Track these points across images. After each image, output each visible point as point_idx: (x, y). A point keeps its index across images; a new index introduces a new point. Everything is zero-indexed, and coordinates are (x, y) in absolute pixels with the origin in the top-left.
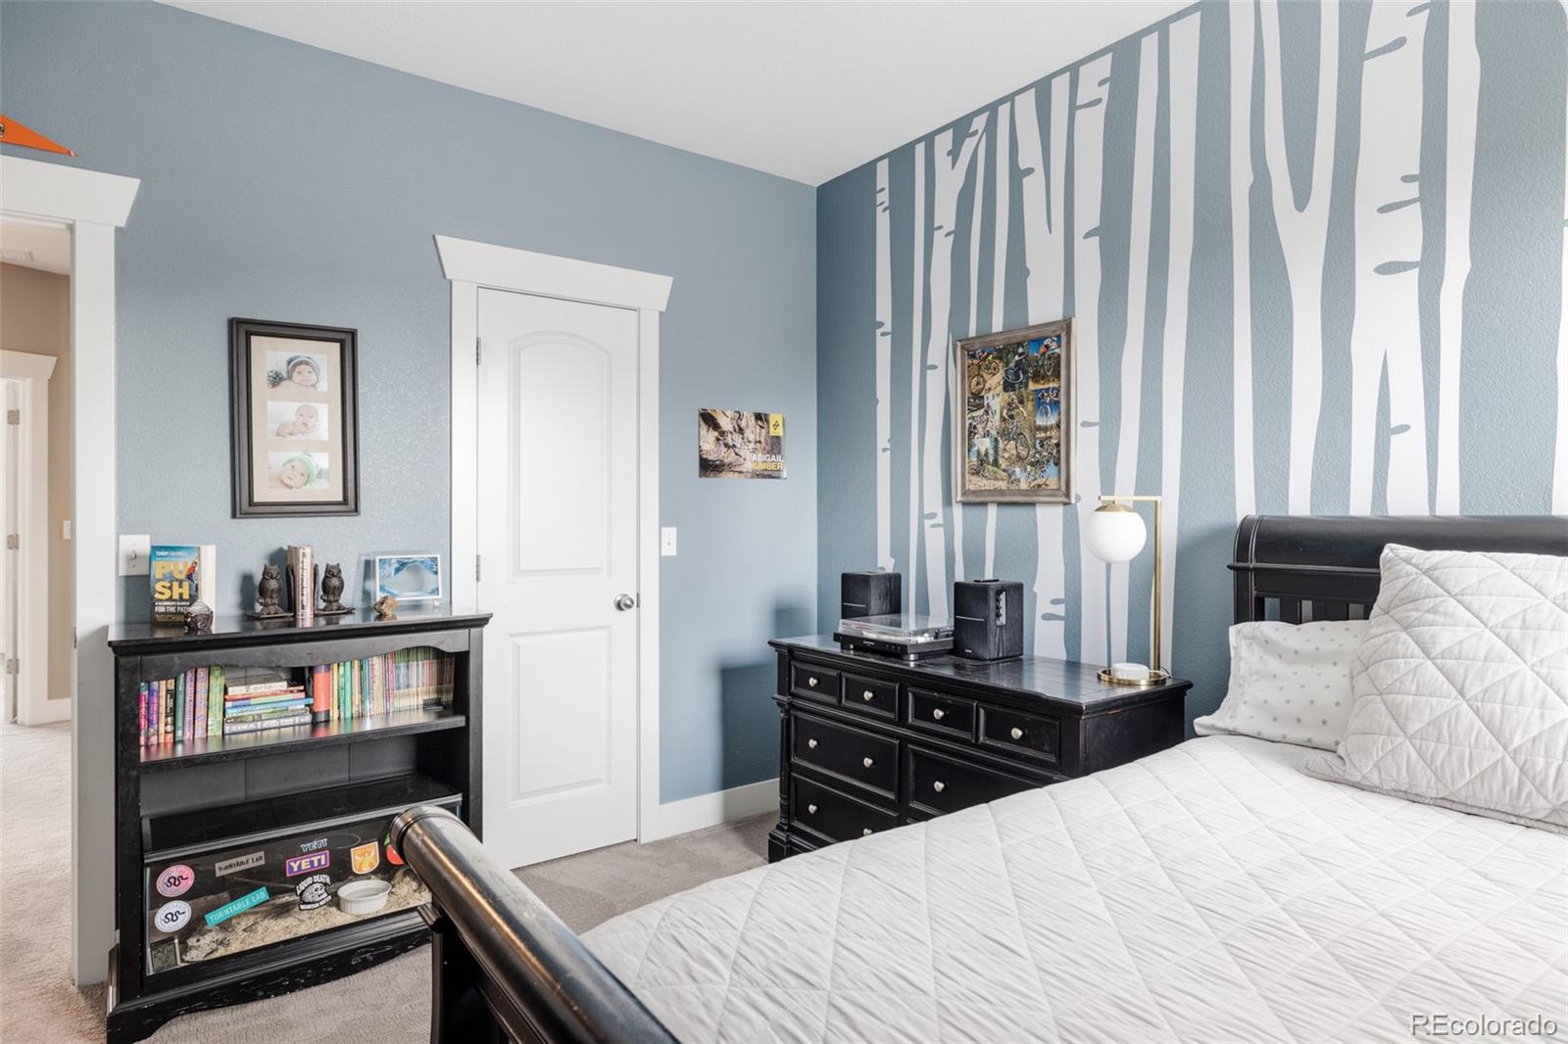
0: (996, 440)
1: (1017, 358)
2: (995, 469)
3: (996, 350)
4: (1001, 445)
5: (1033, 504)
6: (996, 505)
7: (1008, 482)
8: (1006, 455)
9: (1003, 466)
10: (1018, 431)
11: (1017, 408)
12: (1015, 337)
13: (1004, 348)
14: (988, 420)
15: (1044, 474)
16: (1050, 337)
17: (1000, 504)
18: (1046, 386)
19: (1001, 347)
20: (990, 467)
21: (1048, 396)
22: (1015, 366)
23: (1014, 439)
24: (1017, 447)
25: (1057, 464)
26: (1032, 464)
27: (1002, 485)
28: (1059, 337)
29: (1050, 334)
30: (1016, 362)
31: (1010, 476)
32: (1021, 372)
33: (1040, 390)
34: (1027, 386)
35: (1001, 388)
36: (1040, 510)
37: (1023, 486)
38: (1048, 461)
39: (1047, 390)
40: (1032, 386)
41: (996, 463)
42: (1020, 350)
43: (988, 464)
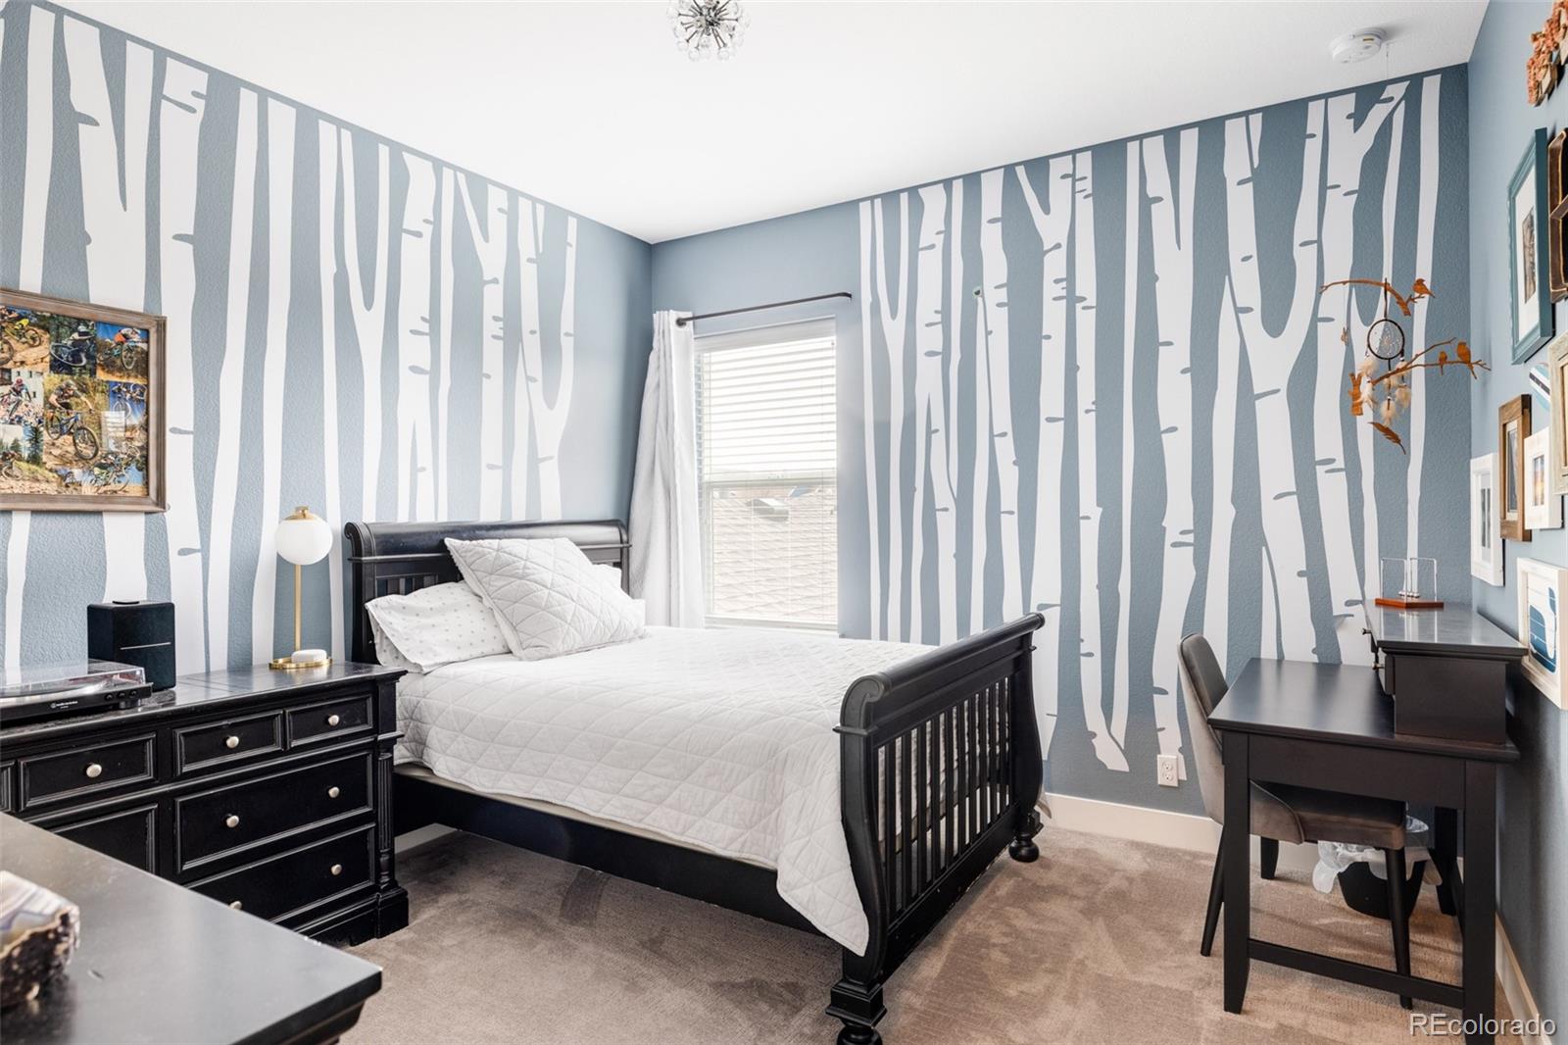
0: (36, 431)
1: (76, 336)
2: (34, 467)
3: (36, 316)
4: (46, 437)
5: (99, 513)
6: (29, 513)
7: (60, 485)
8: (56, 452)
9: (50, 464)
10: (79, 424)
11: (75, 395)
12: (74, 310)
13: (52, 317)
14: (18, 403)
15: (121, 479)
16: (131, 327)
17: (34, 512)
18: (124, 380)
19: (48, 315)
20: (24, 465)
21: (128, 391)
22: (73, 345)
23: (70, 434)
24: (75, 444)
25: (144, 466)
26: (101, 466)
27: (51, 489)
28: (147, 332)
29: (134, 324)
30: (75, 340)
31: (63, 478)
32: (83, 355)
33: (116, 383)
34: (93, 373)
35: (46, 366)
36: (108, 520)
37: (88, 490)
38: (128, 464)
39: (126, 385)
40: (101, 375)
41: (35, 459)
42: (82, 328)
43: (20, 459)
